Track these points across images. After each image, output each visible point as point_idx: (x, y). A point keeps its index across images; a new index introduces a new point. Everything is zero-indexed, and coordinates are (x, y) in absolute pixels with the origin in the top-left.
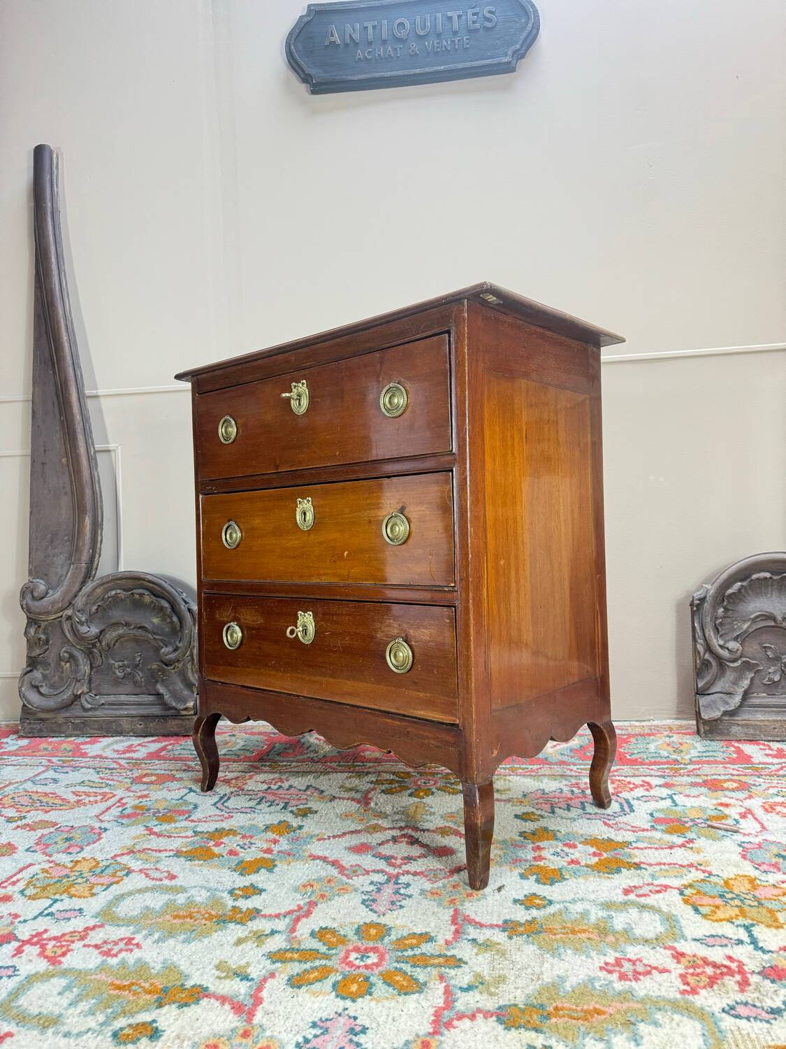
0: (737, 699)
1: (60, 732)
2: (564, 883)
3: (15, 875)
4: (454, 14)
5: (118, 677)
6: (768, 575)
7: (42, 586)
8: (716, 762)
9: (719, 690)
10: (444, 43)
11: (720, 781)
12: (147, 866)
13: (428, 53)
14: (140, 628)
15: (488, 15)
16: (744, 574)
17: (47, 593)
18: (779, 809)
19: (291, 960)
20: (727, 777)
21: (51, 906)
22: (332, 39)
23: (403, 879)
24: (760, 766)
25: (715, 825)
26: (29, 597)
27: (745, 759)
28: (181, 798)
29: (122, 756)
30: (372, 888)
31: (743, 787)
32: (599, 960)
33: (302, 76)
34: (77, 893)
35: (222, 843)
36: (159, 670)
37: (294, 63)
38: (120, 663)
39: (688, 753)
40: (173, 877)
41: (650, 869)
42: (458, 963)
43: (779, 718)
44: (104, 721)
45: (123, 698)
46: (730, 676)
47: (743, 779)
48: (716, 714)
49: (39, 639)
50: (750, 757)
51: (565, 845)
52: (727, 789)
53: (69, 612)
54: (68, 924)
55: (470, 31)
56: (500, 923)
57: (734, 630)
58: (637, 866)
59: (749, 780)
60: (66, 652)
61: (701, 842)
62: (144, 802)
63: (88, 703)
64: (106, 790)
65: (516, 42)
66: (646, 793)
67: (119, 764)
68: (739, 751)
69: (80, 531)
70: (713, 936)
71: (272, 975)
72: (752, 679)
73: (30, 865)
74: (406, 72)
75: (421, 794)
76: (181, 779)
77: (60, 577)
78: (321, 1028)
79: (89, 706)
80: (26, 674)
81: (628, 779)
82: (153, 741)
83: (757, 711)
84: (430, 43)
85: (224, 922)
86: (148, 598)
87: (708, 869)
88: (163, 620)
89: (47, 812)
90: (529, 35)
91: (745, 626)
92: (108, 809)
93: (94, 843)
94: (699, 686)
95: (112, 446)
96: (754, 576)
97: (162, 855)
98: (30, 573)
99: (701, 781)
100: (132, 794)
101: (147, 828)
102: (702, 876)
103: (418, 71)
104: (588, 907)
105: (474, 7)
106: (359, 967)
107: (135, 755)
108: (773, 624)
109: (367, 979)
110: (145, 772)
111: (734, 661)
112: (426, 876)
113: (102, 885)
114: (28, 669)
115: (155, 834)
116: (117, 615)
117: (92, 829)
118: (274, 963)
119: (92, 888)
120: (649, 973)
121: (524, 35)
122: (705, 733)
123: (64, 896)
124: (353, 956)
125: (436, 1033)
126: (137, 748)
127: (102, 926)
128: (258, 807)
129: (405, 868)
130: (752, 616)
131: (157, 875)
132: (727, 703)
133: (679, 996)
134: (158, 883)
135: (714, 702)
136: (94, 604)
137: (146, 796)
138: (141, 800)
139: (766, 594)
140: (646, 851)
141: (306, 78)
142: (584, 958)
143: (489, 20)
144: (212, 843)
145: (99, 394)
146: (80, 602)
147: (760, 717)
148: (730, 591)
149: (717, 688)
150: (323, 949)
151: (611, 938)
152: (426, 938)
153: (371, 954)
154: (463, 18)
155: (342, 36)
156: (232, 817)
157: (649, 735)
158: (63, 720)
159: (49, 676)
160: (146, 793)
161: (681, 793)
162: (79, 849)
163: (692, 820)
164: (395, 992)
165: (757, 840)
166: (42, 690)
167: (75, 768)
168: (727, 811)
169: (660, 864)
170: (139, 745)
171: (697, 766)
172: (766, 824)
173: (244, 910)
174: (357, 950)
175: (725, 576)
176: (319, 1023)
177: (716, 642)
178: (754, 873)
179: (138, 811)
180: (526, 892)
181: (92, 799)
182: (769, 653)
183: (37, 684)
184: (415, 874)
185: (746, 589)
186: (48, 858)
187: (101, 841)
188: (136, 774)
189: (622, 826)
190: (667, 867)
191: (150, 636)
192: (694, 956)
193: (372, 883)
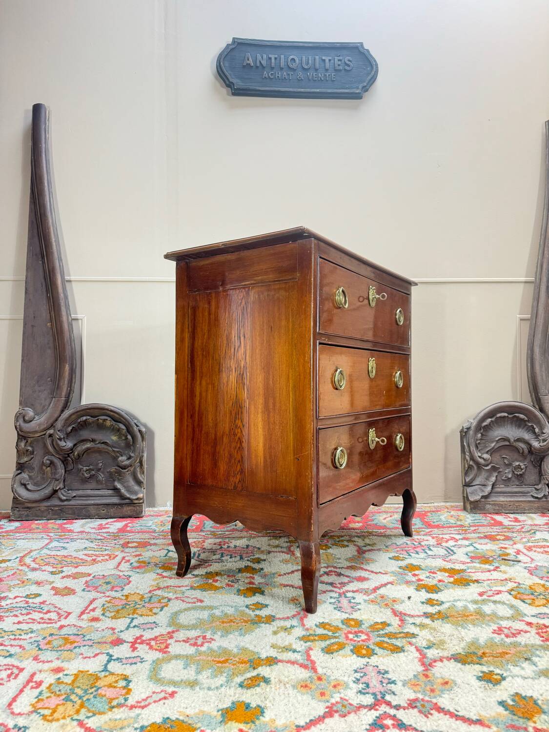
0: (489, 488)
1: (42, 516)
2: (443, 592)
3: (89, 606)
4: (327, 59)
5: (86, 478)
6: (506, 414)
7: (30, 413)
8: (484, 526)
9: (478, 483)
10: (320, 75)
11: (493, 535)
12: (178, 596)
13: (309, 80)
14: (103, 443)
15: (348, 62)
16: (491, 414)
17: (34, 418)
18: (534, 549)
19: (315, 640)
20: (496, 533)
21: (131, 622)
22: (248, 62)
23: (349, 595)
24: (510, 527)
25: (504, 558)
26: (21, 421)
27: (500, 524)
28: (166, 555)
29: (100, 531)
30: (333, 600)
31: (508, 538)
32: (490, 630)
33: (227, 83)
34: (144, 613)
35: (217, 580)
36: (116, 472)
37: (221, 73)
38: (87, 468)
39: (466, 521)
40: (201, 601)
41: (486, 583)
42: (414, 636)
43: (512, 500)
44: (76, 508)
45: (89, 492)
46: (484, 474)
47: (506, 534)
48: (478, 498)
49: (27, 451)
50: (501, 522)
51: (430, 572)
52: (500, 540)
53: (51, 431)
54: (153, 631)
55: (336, 70)
56: (422, 614)
57: (486, 447)
58: (477, 581)
59: (510, 534)
60: (47, 460)
61: (503, 568)
62: (142, 558)
63: (64, 496)
64: (107, 552)
65: (364, 82)
66: (456, 543)
67: (101, 536)
68: (493, 519)
69: (61, 375)
70: (541, 614)
71: (311, 649)
72: (496, 477)
73: (94, 600)
74: (295, 90)
75: (324, 548)
76: (155, 544)
77: (44, 407)
78: (362, 673)
79: (65, 498)
80: (17, 475)
81: (441, 536)
82: (114, 521)
83: (500, 496)
84: (311, 74)
85: (256, 623)
86: (109, 423)
87: (516, 581)
88: (120, 438)
89: (76, 567)
90: (372, 78)
91: (493, 445)
92: (119, 564)
93: (128, 584)
94: (467, 480)
95: (79, 316)
96: (499, 415)
97: (183, 589)
98: (21, 404)
99: (482, 536)
100: (128, 554)
101: (158, 574)
102: (516, 585)
103: (302, 90)
104: (465, 603)
105: (339, 56)
106: (359, 641)
107: (110, 530)
108: (507, 443)
109: (368, 647)
110: (127, 540)
111: (487, 465)
112: (361, 592)
113: (157, 608)
114: (19, 472)
115: (166, 577)
116: (85, 434)
117: (120, 577)
118: (306, 642)
119: (151, 611)
120: (520, 633)
121: (369, 78)
122: (471, 509)
123: (135, 616)
124: (351, 636)
125: (427, 670)
126: (107, 526)
127: (177, 631)
128: (223, 558)
129: (345, 589)
130: (497, 439)
131: (190, 600)
132: (483, 491)
133: (542, 643)
134: (194, 605)
135: (476, 490)
136: (69, 426)
137: (140, 555)
138: (138, 558)
139: (504, 426)
140: (477, 573)
141: (229, 85)
142: (480, 628)
143: (349, 66)
144: (211, 581)
145: (72, 280)
146: (59, 424)
147: (502, 499)
148: (484, 424)
149: (477, 482)
150: (330, 634)
151: (487, 618)
152: (385, 624)
153: (360, 634)
154: (332, 61)
155: (255, 61)
156: (211, 565)
157: (437, 511)
158: (45, 508)
159: (34, 477)
160: (138, 553)
161: (475, 543)
162: (121, 589)
163: (492, 557)
164: (389, 652)
165: (533, 565)
166: (29, 487)
167: (73, 540)
168: (508, 551)
169: (489, 580)
170: (107, 524)
171: (475, 528)
172: (532, 557)
173: (264, 616)
174: (351, 633)
175: (482, 414)
176: (358, 670)
177: (477, 454)
178: (542, 582)
179: (142, 564)
180: (426, 598)
181: (102, 558)
182: (506, 461)
183: (25, 482)
184: (353, 592)
185: (493, 424)
186: (103, 595)
187: (132, 583)
188: (122, 542)
189: (453, 561)
190: (493, 581)
191: (110, 449)
192: (538, 624)
193: (331, 597)
